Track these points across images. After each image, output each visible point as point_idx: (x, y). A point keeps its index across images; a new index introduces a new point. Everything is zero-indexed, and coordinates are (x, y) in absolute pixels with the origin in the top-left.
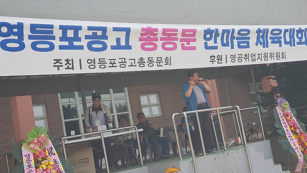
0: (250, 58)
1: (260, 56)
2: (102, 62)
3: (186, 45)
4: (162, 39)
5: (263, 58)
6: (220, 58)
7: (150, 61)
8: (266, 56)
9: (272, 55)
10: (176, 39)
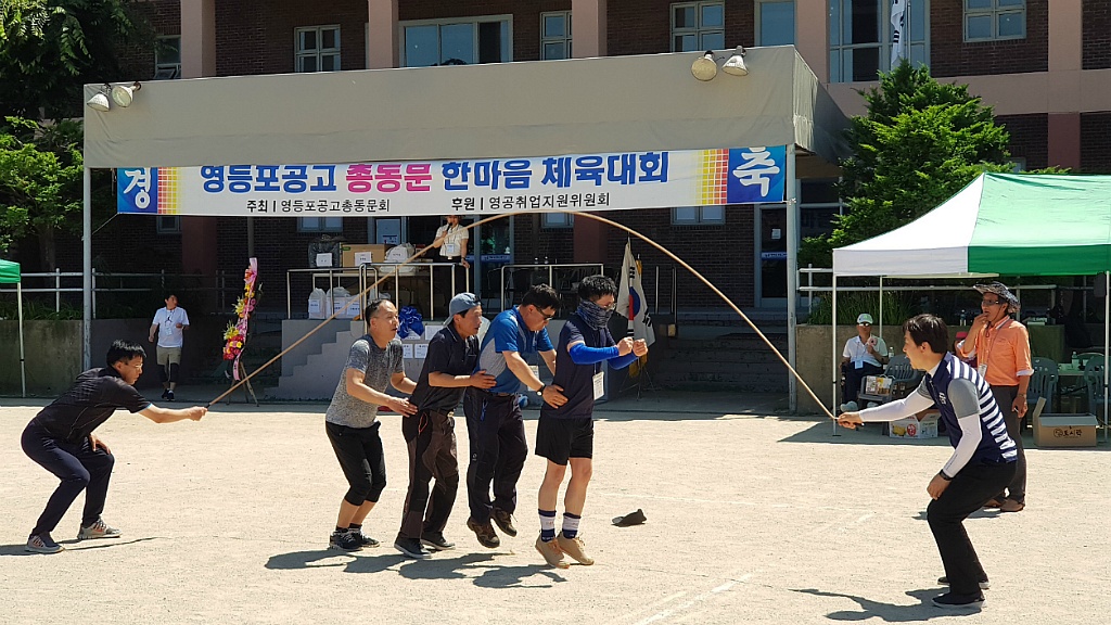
0: (529, 203)
1: (550, 200)
2: (298, 204)
3: (414, 184)
4: (377, 177)
5: (556, 204)
6: (470, 203)
7: (359, 204)
8: (563, 200)
9: (575, 199)
10: (400, 177)
